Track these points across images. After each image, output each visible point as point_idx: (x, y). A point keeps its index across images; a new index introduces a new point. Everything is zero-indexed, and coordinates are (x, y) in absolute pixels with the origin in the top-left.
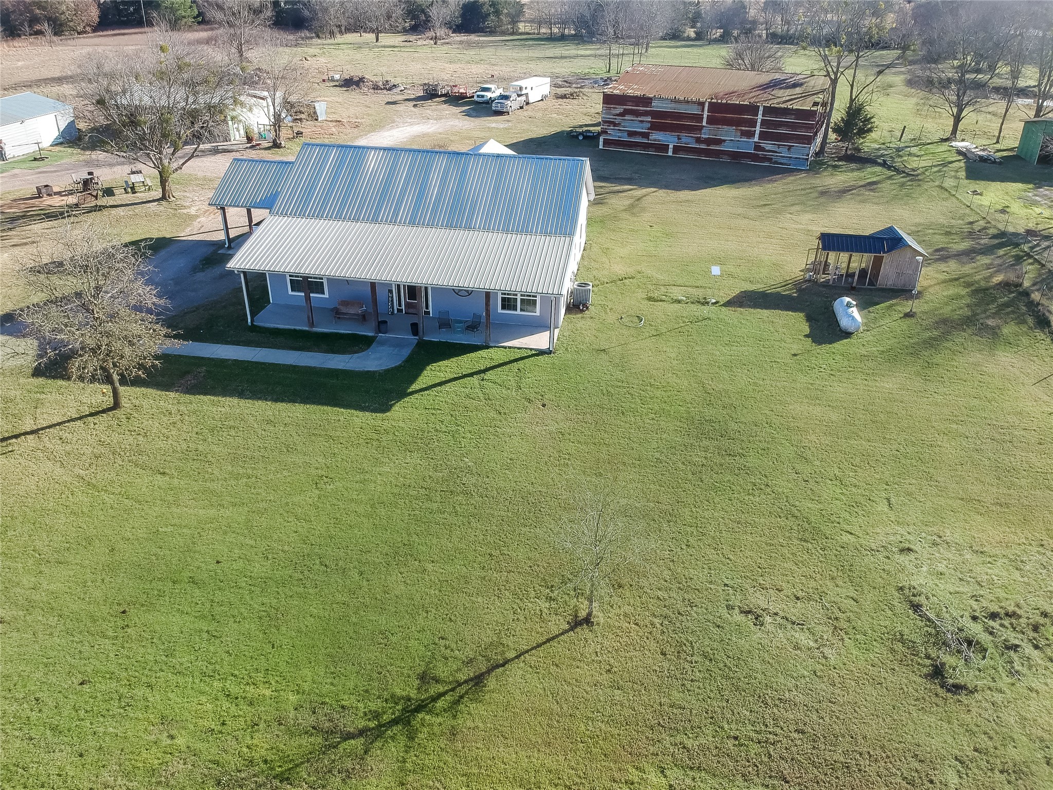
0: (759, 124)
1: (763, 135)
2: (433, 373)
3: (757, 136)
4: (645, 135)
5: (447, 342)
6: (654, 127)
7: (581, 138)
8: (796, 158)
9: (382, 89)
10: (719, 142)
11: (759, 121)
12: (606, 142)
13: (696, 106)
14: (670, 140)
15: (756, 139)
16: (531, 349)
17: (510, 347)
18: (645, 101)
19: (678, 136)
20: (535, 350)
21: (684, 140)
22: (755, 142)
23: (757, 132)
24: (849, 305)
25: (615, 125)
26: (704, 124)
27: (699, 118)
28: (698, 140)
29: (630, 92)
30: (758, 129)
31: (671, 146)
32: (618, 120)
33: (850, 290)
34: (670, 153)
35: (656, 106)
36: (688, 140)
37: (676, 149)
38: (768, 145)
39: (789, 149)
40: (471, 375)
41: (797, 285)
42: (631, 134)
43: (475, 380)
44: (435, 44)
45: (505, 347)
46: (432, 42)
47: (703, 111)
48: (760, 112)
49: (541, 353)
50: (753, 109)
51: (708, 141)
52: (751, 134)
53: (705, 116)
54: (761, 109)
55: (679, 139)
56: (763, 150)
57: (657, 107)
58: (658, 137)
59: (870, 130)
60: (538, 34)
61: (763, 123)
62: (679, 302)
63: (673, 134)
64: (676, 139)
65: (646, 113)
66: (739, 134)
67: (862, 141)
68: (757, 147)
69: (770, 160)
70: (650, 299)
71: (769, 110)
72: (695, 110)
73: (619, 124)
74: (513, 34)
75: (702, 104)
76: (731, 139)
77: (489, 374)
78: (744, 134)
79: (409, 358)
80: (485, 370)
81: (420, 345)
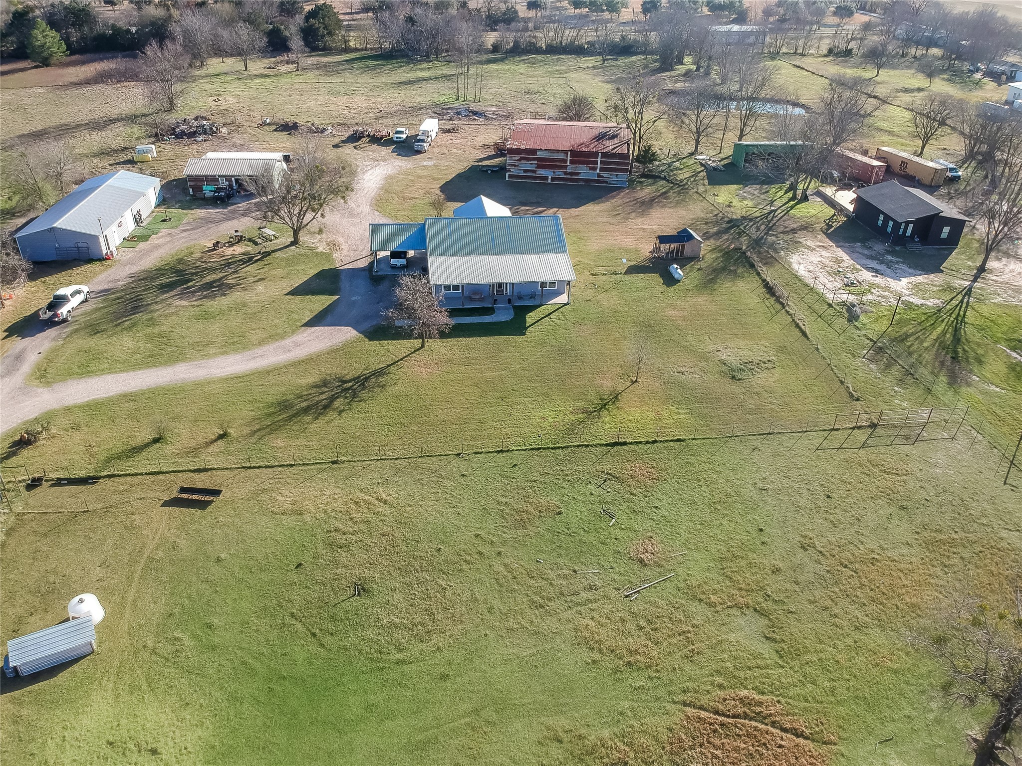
0: (599, 163)
1: (602, 169)
2: (531, 318)
4: (534, 172)
5: (524, 305)
6: (539, 167)
7: (489, 172)
8: (621, 181)
9: (316, 132)
10: (578, 174)
11: (599, 161)
12: (510, 176)
13: (562, 154)
14: (549, 174)
15: (598, 171)
16: (561, 303)
17: (553, 303)
18: (533, 151)
19: (553, 171)
20: (563, 303)
21: (557, 173)
22: (598, 173)
23: (599, 168)
24: (677, 268)
25: (515, 166)
26: (568, 164)
27: (565, 161)
28: (565, 173)
29: (523, 147)
30: (599, 166)
31: (550, 177)
32: (517, 163)
33: (675, 261)
34: (549, 181)
35: (540, 154)
36: (559, 173)
37: (553, 179)
38: (605, 174)
39: (616, 176)
40: (545, 317)
41: (650, 260)
42: (525, 171)
44: (298, 70)
45: (551, 304)
47: (567, 156)
48: (600, 157)
49: (565, 305)
50: (595, 154)
51: (572, 174)
52: (595, 169)
53: (568, 159)
54: (600, 154)
55: (554, 173)
56: (603, 177)
58: (541, 172)
59: (655, 159)
60: (367, 50)
61: (602, 162)
62: (606, 274)
63: (551, 170)
64: (552, 173)
65: (534, 159)
66: (588, 169)
67: (652, 166)
68: (599, 176)
69: (606, 182)
70: (592, 274)
71: (605, 155)
72: (562, 156)
73: (517, 166)
74: (346, 50)
75: (565, 152)
76: (584, 172)
77: (552, 316)
78: (591, 169)
79: (516, 314)
80: (549, 315)
81: (515, 308)
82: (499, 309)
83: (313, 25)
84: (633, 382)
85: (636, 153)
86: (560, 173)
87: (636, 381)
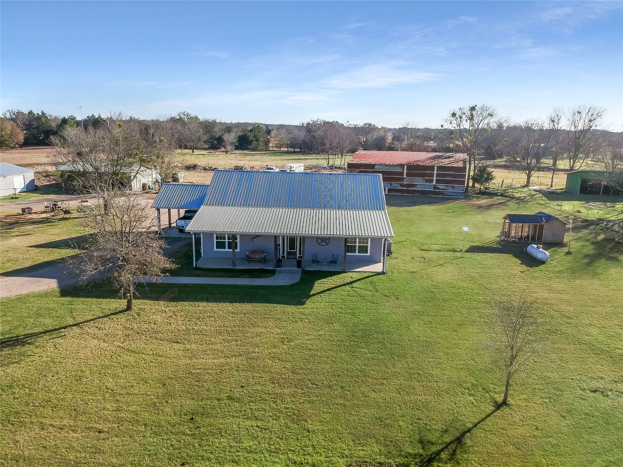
0: (435, 176)
1: (438, 181)
2: (320, 285)
3: (434, 181)
5: (319, 270)
8: (456, 192)
9: (208, 170)
10: (414, 186)
11: (435, 174)
13: (399, 168)
14: (386, 186)
15: (434, 183)
16: (372, 272)
17: (359, 272)
18: (372, 165)
19: (390, 183)
20: (375, 272)
21: (394, 185)
22: (434, 185)
23: (435, 180)
24: (538, 248)
26: (405, 176)
27: (402, 174)
28: (402, 185)
29: (362, 162)
30: (435, 178)
31: (387, 189)
34: (387, 193)
37: (390, 190)
38: (441, 186)
39: (453, 188)
40: (344, 285)
41: (498, 243)
43: (348, 288)
44: (227, 154)
45: (356, 272)
46: (225, 153)
47: (404, 170)
48: (436, 169)
49: (378, 274)
50: (432, 168)
51: (408, 186)
52: (432, 181)
53: (405, 172)
54: (436, 168)
55: (391, 185)
56: (439, 189)
57: (378, 169)
59: (492, 179)
60: (280, 151)
61: (438, 175)
62: (440, 251)
63: (388, 182)
64: (389, 185)
66: (425, 181)
67: (488, 184)
68: (435, 187)
69: (443, 194)
71: (440, 168)
72: (399, 170)
74: (266, 151)
75: (402, 166)
76: (420, 183)
77: (354, 285)
78: (427, 181)
79: (302, 279)
80: (351, 283)
81: (304, 272)
82: (282, 272)
83: (247, 134)
84: (498, 406)
85: (472, 173)
86: (397, 185)
87: (504, 403)
